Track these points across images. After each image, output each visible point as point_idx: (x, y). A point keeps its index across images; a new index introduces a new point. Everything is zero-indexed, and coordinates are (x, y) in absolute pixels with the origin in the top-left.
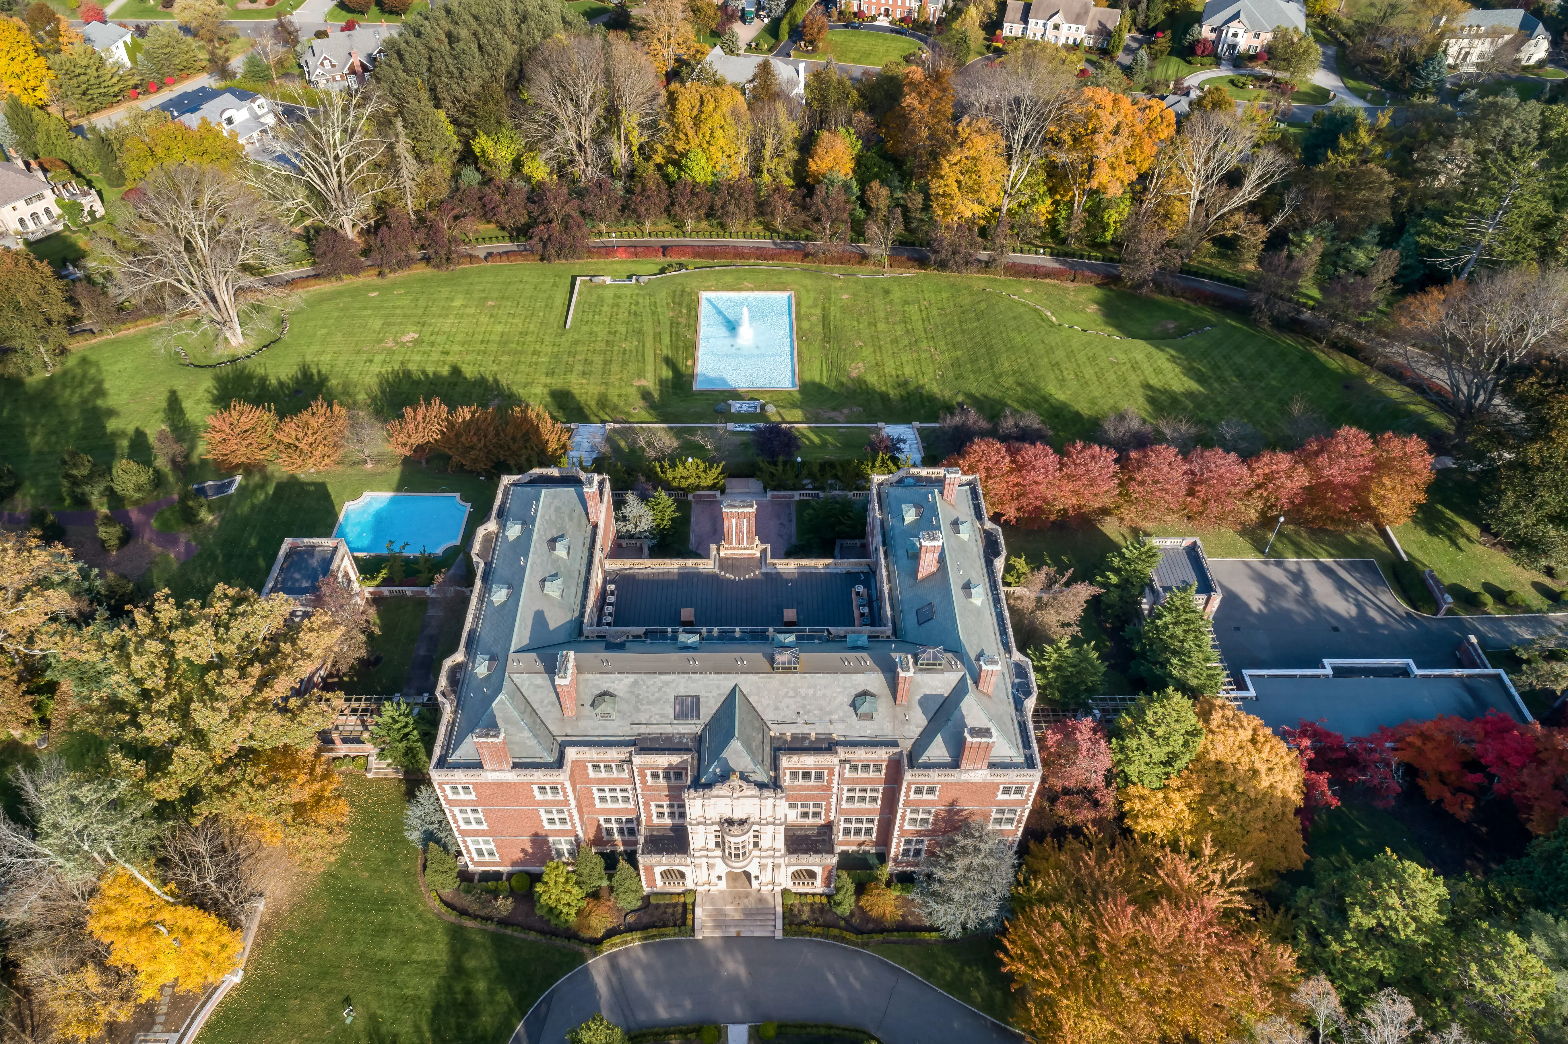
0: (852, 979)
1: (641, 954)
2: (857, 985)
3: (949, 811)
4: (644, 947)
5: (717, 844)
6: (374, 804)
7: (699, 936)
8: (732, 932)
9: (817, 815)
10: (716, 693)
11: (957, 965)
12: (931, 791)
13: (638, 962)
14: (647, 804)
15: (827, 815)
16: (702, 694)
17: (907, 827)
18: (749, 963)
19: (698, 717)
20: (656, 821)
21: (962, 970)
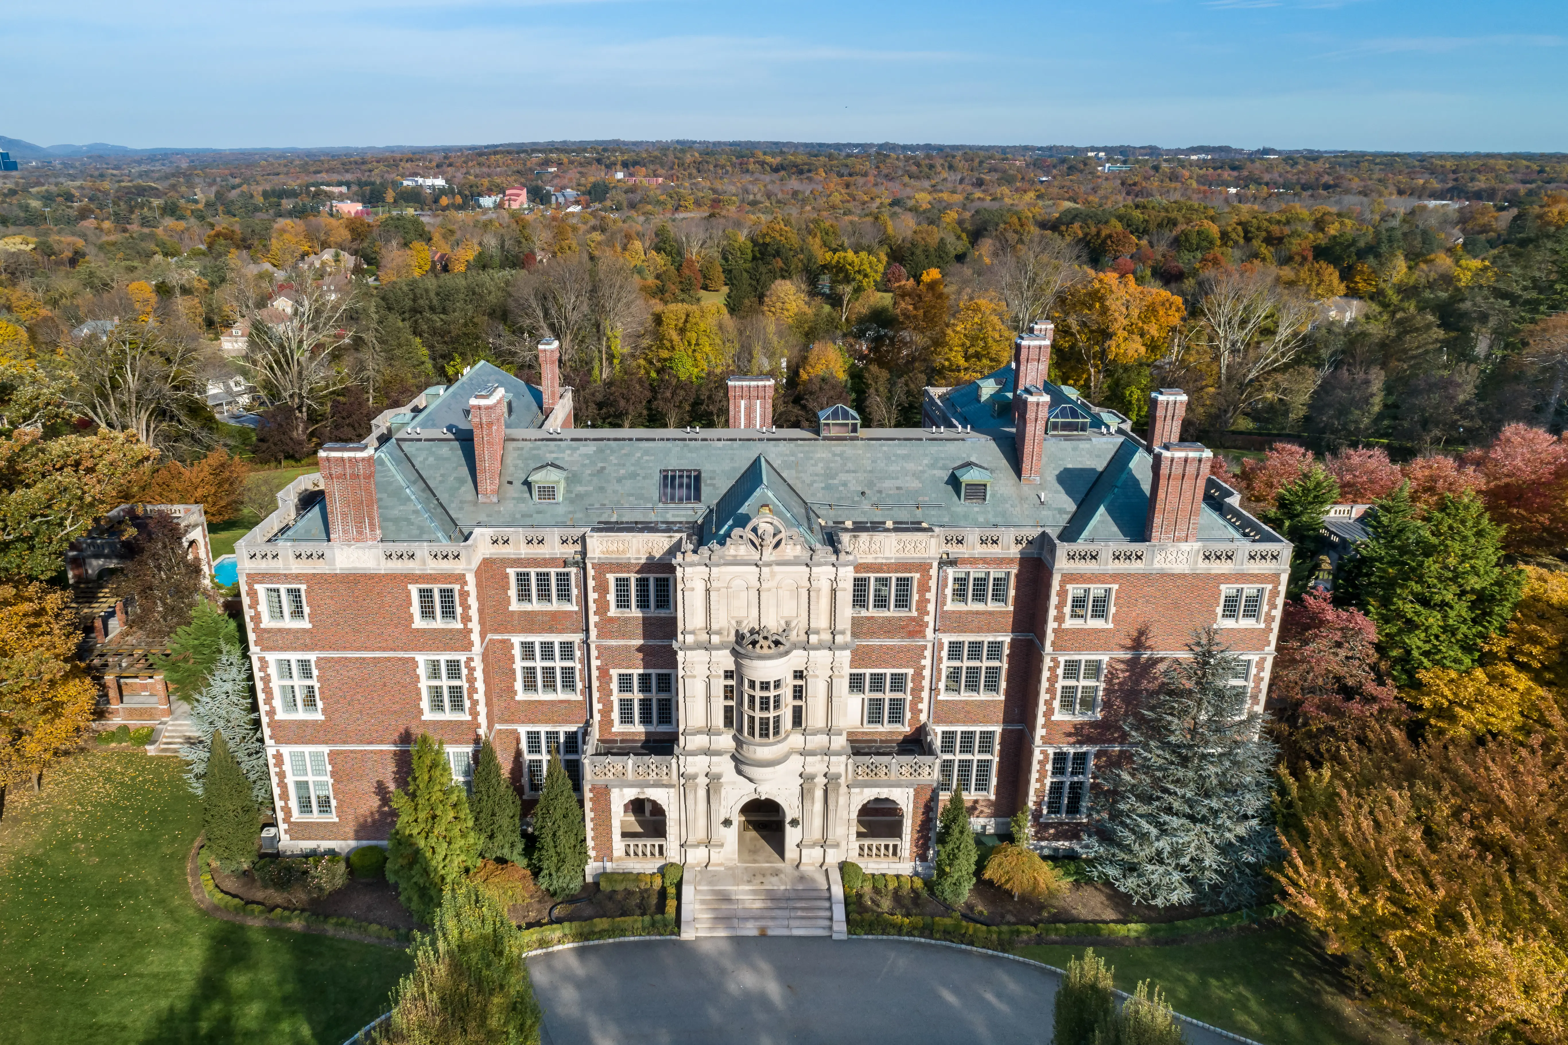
0: (990, 997)
1: (574, 962)
2: (1002, 1007)
3: (1132, 664)
4: (581, 952)
5: (728, 722)
6: (145, 781)
7: (688, 934)
8: (750, 930)
9: (896, 716)
10: (727, 466)
11: (1192, 978)
12: (1100, 608)
13: (568, 977)
14: (604, 674)
15: (916, 712)
16: (706, 469)
17: (1059, 716)
18: (784, 974)
19: (698, 498)
20: (618, 727)
21: (1205, 984)
